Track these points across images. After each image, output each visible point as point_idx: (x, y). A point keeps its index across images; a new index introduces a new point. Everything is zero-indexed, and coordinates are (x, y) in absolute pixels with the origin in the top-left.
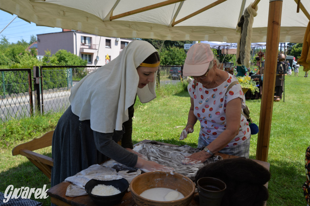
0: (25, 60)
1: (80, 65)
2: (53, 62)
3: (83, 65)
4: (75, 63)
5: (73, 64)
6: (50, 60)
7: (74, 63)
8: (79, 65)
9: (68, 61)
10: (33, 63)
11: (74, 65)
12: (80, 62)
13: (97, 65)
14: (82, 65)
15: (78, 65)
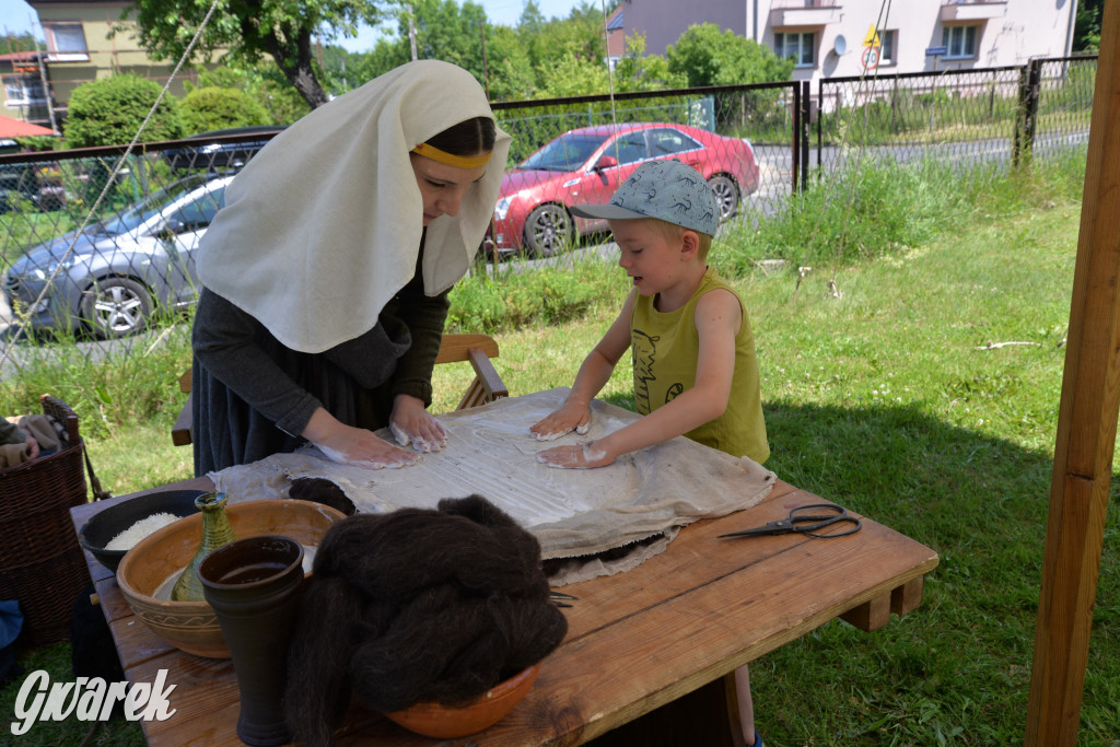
0: (564, 77)
1: (764, 81)
2: (652, 75)
3: (777, 80)
4: (746, 74)
5: (736, 79)
6: (643, 70)
7: (743, 75)
8: (762, 78)
9: (721, 69)
10: (589, 83)
11: (741, 83)
12: (766, 69)
13: (835, 75)
14: (770, 82)
15: (757, 82)
